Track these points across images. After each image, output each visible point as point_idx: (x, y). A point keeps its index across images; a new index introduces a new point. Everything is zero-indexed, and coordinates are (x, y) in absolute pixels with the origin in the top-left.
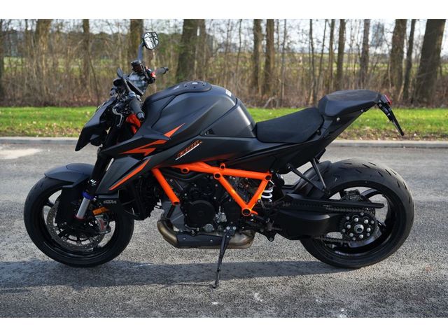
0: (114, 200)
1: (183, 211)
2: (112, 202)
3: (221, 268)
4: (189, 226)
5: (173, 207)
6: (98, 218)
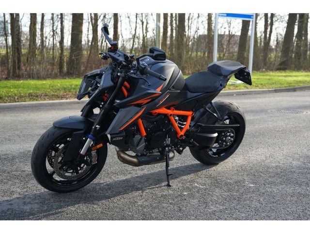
0: (121, 137)
1: (146, 141)
2: (120, 138)
3: (170, 172)
4: (146, 151)
5: (141, 139)
6: (94, 153)
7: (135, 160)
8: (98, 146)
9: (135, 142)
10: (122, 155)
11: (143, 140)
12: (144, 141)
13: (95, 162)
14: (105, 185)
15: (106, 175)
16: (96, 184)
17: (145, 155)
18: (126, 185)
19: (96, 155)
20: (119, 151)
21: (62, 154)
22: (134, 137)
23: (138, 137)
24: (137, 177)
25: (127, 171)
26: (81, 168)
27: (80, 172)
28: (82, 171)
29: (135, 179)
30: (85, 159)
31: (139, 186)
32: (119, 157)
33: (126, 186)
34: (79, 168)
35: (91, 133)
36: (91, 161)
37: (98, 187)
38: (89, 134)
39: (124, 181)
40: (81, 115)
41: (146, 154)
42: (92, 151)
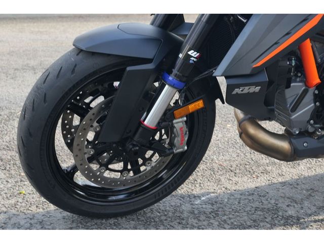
2: (253, 89)
4: (315, 123)
5: (305, 92)
6: (179, 124)
7: (284, 145)
8: (192, 107)
9: (289, 101)
10: (252, 130)
11: (309, 97)
12: (312, 97)
13: (181, 146)
14: (205, 203)
15: (208, 173)
16: (183, 197)
17: (311, 135)
18: (257, 204)
19: (185, 129)
20: (244, 120)
21: (95, 124)
22: (288, 86)
23: (297, 86)
24: (283, 184)
25: (259, 166)
26: (146, 161)
27: (142, 168)
28: (149, 168)
29: (278, 190)
30: (157, 137)
31: (291, 212)
32: (244, 134)
33: (256, 209)
34: (140, 161)
35: (175, 71)
36: (172, 144)
37: (186, 207)
38: (170, 72)
39: (251, 193)
40: (152, 24)
41: (314, 133)
42: (175, 118)
